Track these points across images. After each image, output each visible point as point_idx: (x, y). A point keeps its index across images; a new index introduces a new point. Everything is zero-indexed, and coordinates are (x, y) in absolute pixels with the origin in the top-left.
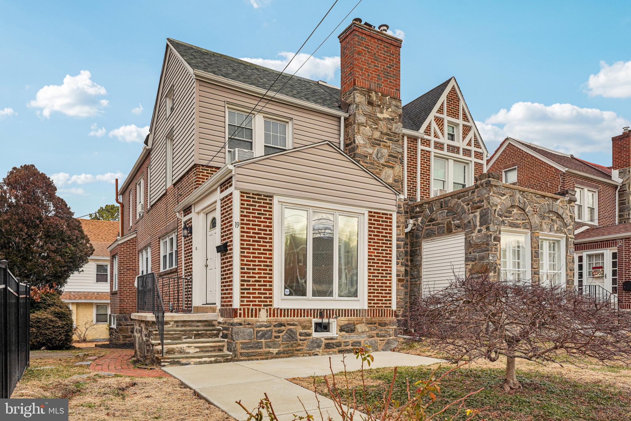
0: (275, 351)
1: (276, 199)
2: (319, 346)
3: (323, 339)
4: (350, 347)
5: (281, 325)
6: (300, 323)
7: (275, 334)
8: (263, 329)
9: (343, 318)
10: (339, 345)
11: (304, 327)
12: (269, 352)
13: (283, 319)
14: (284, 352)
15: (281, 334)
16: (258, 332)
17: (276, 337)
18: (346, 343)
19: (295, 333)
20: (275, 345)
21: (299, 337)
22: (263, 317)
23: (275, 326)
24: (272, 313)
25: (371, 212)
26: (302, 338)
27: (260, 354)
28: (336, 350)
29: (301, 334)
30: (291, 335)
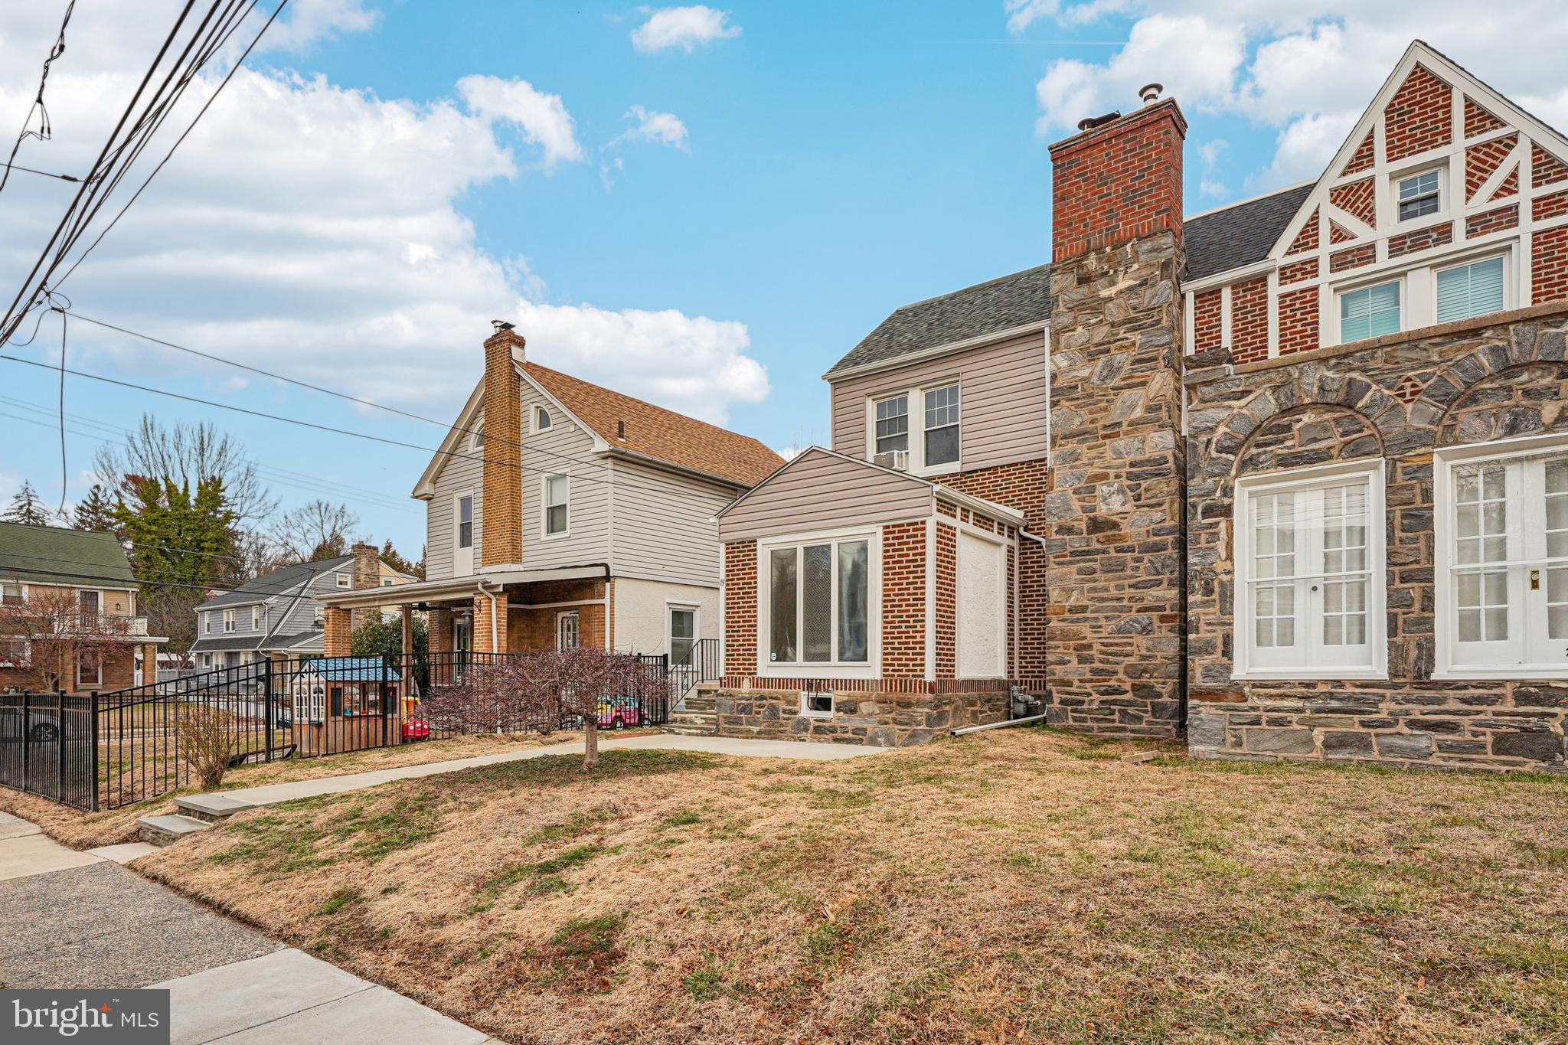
0: (755, 729)
1: (760, 542)
2: (806, 729)
3: (812, 721)
4: (850, 735)
5: (762, 698)
6: (785, 697)
7: (755, 709)
8: (743, 701)
9: (843, 692)
10: (833, 730)
11: (789, 703)
12: (749, 731)
13: (766, 691)
14: (765, 732)
15: (762, 710)
16: (739, 705)
17: (757, 713)
18: (845, 730)
19: (778, 710)
20: (755, 723)
21: (782, 715)
22: (746, 687)
23: (756, 699)
24: (756, 683)
25: (888, 527)
26: (786, 716)
27: (741, 732)
28: (830, 736)
29: (784, 711)
30: (774, 711)
